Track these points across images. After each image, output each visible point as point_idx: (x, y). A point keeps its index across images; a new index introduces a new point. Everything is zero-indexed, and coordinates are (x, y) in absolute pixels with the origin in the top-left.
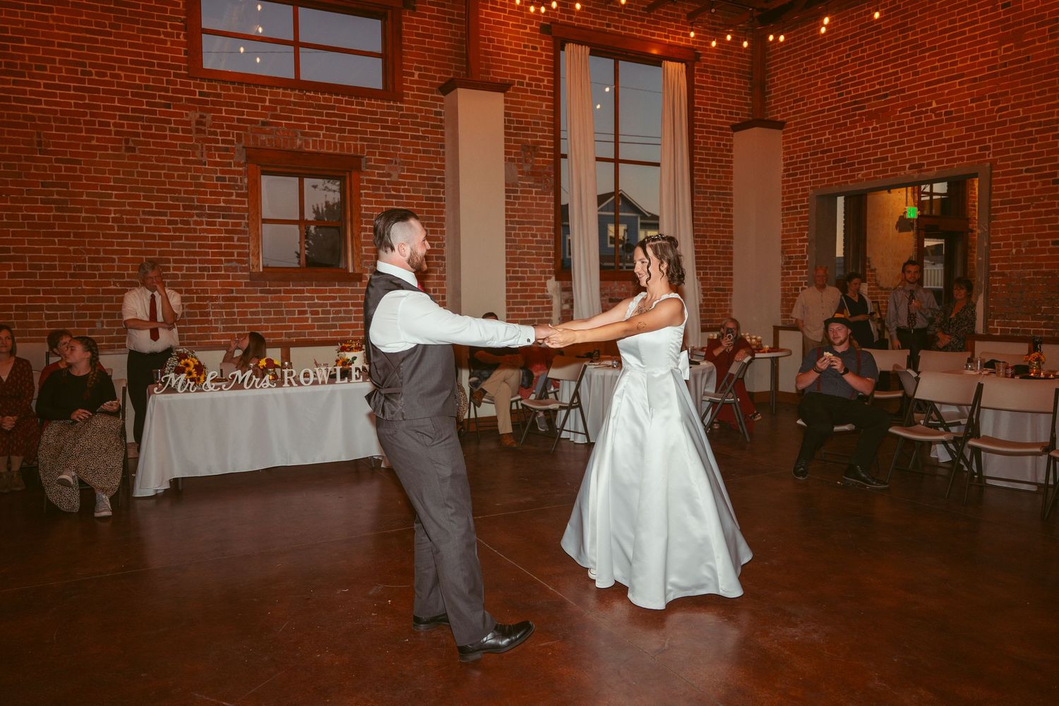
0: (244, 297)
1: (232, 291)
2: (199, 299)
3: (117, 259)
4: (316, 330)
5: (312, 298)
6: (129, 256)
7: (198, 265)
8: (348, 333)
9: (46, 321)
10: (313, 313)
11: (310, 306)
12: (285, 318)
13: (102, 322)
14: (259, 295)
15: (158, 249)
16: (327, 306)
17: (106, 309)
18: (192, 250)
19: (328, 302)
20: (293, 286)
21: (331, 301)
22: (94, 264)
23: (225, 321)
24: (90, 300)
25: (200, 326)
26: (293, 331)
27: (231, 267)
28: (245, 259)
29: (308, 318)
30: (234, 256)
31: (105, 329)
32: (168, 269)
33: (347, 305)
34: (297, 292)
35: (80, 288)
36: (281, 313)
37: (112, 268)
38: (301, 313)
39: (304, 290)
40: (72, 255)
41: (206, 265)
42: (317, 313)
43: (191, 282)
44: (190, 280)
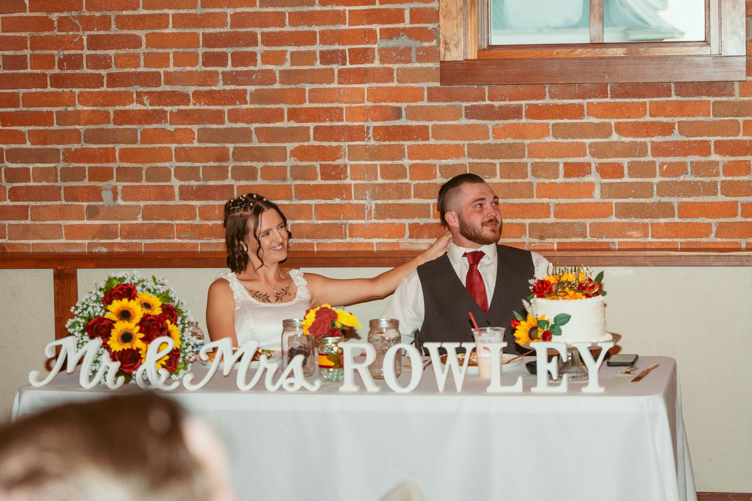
0: (426, 128)
1: (397, 113)
2: (320, 133)
3: (144, 40)
4: (613, 219)
5: (603, 130)
6: (170, 30)
7: (318, 48)
8: (705, 230)
9: (9, 186)
10: (604, 170)
11: (597, 151)
12: (531, 184)
13: (114, 191)
14: (464, 121)
15: (230, 11)
16: (644, 153)
17: (121, 160)
18: (306, 9)
19: (648, 140)
20: (552, 97)
21: (658, 139)
22: (99, 52)
23: (380, 192)
24: (91, 137)
25: (323, 202)
26: (552, 220)
27: (394, 49)
28: (430, 26)
29: (592, 185)
30: (403, 21)
31: (119, 206)
32: (251, 58)
33: (703, 149)
34: (563, 111)
35: (70, 109)
36: (521, 170)
37: (133, 60)
38: (573, 170)
39: (581, 107)
40: (56, 32)
41: (336, 47)
42: (617, 171)
43: (304, 90)
44: (298, 86)
